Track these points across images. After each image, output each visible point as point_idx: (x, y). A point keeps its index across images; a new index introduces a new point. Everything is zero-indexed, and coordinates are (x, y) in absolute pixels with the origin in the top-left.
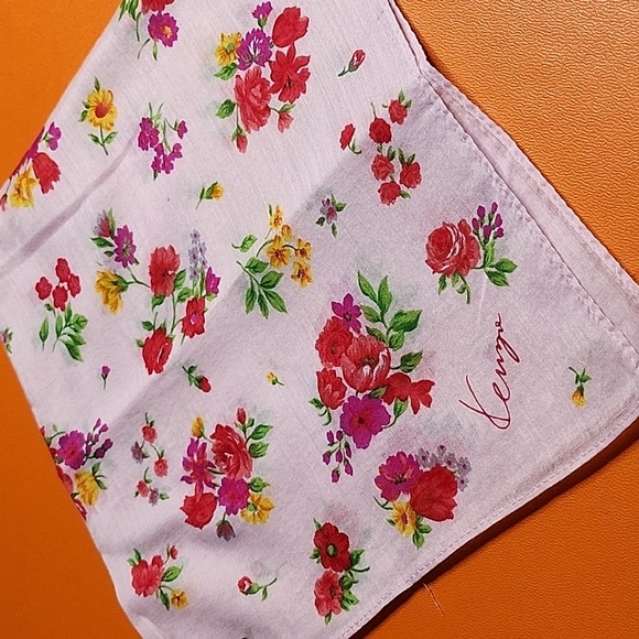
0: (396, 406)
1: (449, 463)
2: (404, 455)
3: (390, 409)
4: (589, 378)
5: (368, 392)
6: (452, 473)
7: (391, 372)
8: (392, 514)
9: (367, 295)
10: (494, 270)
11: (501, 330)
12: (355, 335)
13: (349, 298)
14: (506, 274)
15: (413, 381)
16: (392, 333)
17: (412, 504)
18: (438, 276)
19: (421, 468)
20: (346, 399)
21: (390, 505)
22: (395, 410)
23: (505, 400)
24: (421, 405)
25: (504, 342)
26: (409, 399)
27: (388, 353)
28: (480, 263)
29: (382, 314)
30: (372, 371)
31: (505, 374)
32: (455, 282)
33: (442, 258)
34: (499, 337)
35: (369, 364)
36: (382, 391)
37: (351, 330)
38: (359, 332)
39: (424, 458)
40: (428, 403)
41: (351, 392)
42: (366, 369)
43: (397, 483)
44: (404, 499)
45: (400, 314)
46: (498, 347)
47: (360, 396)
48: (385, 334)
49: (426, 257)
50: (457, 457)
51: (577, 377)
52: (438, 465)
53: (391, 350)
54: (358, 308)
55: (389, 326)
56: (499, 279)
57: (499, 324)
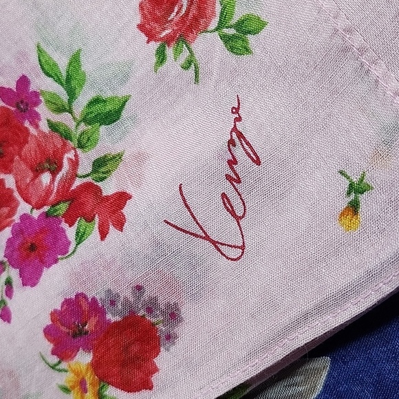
0: (78, 228)
1: (149, 310)
2: (85, 297)
3: (71, 232)
4: (369, 188)
5: (46, 209)
6: (153, 325)
7: (78, 182)
8: (66, 379)
9: (50, 76)
10: (232, 31)
11: (239, 119)
12: (32, 130)
13: (23, 81)
14: (249, 36)
15: (104, 194)
16: (83, 127)
17: (96, 366)
18: (154, 45)
19: (109, 316)
20: (16, 218)
21: (64, 365)
22: (77, 233)
23: (238, 219)
24: (111, 227)
25: (240, 135)
26: (97, 219)
27: (76, 156)
28: (214, 24)
29: (70, 102)
30: (53, 180)
31: (239, 181)
32: (177, 52)
33: (162, 21)
34: (235, 129)
35: (49, 170)
36: (63, 208)
37: (27, 124)
38: (37, 126)
39: (113, 303)
40: (120, 225)
41: (24, 208)
42: (46, 178)
43: (74, 336)
44: (84, 359)
45: (96, 101)
46: (231, 142)
47: (36, 214)
48: (73, 128)
49: (138, 19)
50: (162, 302)
51: (351, 185)
52: (133, 313)
53: (79, 151)
54: (36, 94)
55: (78, 118)
56: (239, 44)
57: (236, 110)
